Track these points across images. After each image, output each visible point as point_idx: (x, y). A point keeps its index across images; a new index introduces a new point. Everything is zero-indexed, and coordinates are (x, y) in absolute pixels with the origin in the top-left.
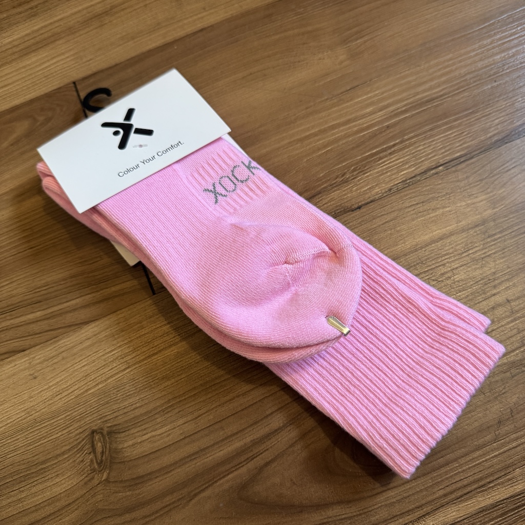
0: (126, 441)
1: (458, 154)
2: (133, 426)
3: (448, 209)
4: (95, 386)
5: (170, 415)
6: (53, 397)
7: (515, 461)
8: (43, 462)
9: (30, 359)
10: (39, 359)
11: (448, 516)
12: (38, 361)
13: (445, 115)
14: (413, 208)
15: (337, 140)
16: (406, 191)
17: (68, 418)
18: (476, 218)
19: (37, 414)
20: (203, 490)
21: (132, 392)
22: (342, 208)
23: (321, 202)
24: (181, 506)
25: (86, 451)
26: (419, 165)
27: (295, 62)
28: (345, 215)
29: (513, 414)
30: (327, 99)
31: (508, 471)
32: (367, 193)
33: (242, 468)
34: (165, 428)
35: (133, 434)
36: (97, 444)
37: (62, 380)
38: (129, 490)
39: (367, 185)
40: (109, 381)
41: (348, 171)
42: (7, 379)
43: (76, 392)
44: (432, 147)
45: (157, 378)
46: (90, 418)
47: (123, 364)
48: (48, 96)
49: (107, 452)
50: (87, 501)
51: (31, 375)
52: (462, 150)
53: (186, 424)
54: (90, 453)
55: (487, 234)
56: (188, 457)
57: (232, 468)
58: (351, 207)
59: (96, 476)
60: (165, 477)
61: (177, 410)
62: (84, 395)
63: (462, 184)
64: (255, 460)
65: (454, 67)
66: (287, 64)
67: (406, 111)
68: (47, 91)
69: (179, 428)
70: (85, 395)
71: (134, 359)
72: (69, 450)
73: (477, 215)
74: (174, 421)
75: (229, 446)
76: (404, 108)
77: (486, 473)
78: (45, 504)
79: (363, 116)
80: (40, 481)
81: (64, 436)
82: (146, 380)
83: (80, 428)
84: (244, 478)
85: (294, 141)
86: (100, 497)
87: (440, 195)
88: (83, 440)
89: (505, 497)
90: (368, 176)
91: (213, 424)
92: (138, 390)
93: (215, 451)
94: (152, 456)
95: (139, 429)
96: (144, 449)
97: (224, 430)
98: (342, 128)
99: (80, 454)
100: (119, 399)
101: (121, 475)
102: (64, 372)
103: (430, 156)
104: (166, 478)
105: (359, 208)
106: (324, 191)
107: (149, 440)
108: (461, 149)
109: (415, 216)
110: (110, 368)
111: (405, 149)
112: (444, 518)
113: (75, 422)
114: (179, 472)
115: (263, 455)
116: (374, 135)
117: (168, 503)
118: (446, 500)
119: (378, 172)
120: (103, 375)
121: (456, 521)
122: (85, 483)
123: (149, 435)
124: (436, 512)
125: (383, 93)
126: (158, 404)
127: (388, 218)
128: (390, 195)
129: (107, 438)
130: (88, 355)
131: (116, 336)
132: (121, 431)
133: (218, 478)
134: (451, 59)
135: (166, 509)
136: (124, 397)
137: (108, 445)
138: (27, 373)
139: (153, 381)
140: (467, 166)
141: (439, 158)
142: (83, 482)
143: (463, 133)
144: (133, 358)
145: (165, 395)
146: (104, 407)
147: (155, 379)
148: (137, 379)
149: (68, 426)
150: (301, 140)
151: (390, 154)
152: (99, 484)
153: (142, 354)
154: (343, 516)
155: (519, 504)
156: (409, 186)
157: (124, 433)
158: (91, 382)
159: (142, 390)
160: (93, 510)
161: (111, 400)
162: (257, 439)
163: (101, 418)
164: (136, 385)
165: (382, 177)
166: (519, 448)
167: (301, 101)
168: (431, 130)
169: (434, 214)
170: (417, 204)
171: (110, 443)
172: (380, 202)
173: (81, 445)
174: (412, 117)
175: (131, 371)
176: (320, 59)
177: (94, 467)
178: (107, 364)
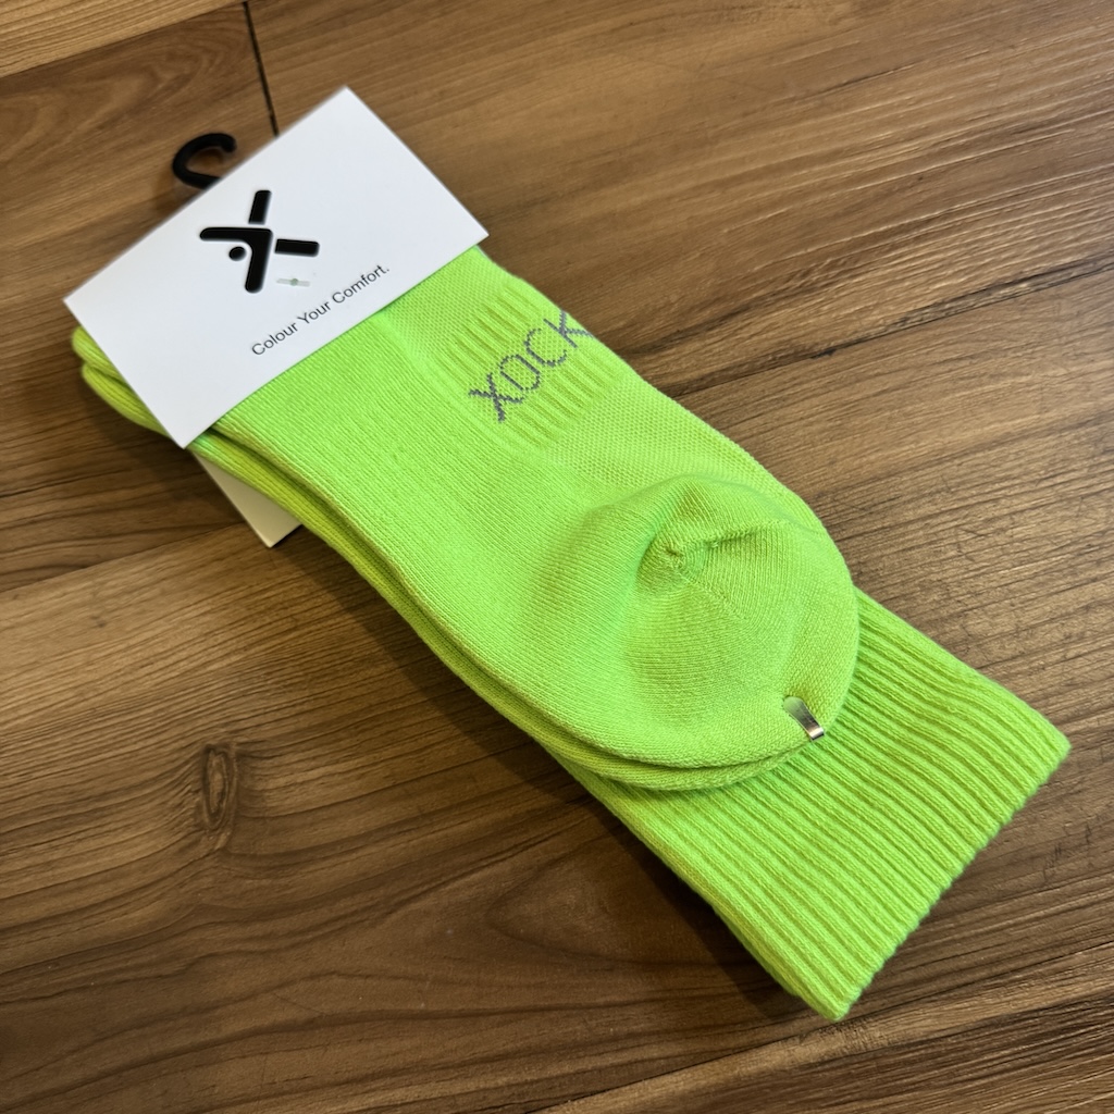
0: (272, 776)
1: (1068, 260)
2: (290, 749)
3: (1024, 379)
4: (222, 658)
5: (368, 735)
6: (135, 668)
7: (1077, 935)
8: (104, 796)
9: (94, 586)
10: (114, 587)
11: (916, 1025)
12: (111, 592)
13: (1053, 168)
14: (950, 366)
15: (803, 194)
16: (938, 327)
17: (159, 715)
18: (1084, 407)
19: (100, 698)
20: (416, 898)
21: (297, 680)
22: (791, 348)
23: (746, 329)
24: (367, 922)
25: (189, 787)
26: (977, 273)
27: (734, 8)
28: (795, 365)
29: (1090, 838)
30: (793, 100)
31: (1058, 954)
32: (852, 321)
33: (501, 864)
34: (356, 761)
35: (288, 764)
36: (213, 775)
37: (157, 636)
38: (268, 877)
39: (854, 303)
40: (253, 651)
41: (817, 266)
42: (45, 619)
43: (182, 664)
44: (1012, 236)
45: (350, 658)
46: (205, 721)
47: (285, 621)
48: (186, 27)
49: (232, 795)
50: (182, 885)
51: (94, 618)
52: (1078, 250)
53: (400, 760)
54: (197, 792)
55: (1101, 446)
56: (394, 825)
57: (481, 860)
58: (811, 348)
59: (204, 838)
60: (343, 859)
61: (384, 729)
62: (197, 674)
63: (1066, 327)
64: (529, 850)
65: (1094, 58)
66: (715, 10)
67: (965, 148)
68: (183, 18)
69: (382, 764)
70: (200, 672)
71: (308, 614)
72: (155, 780)
73: (1085, 400)
74: (374, 750)
75: (482, 816)
76: (962, 141)
77: (1012, 950)
78: (99, 878)
79: (868, 148)
80: (91, 833)
81: (149, 749)
82: (328, 658)
83: (182, 738)
84: (503, 885)
85: (705, 185)
86: (206, 881)
87: (1014, 345)
88: (186, 763)
89: (1044, 1004)
90: (859, 283)
91: (453, 768)
92: (309, 677)
93: (452, 823)
94: (324, 814)
95: (301, 756)
96: (308, 798)
97: (475, 781)
98: (817, 169)
99: (176, 791)
100: (267, 691)
101: (254, 844)
102: (161, 622)
103: (1003, 256)
104: (345, 862)
105: (830, 351)
106: (757, 306)
107: (320, 781)
108: (1076, 248)
109: (949, 385)
110: (258, 624)
111: (950, 233)
112: (907, 1027)
113: (175, 724)
114: (372, 854)
115: (548, 843)
116: (888, 193)
117: (342, 913)
118: (915, 993)
119: (884, 277)
120: (242, 638)
121: (931, 1037)
122: (182, 851)
123: (322, 771)
124: (892, 1013)
125: (920, 101)
126: (346, 711)
127: (892, 381)
128: (902, 332)
129: (235, 766)
130: (215, 592)
131: (276, 562)
132: (265, 755)
133: (451, 876)
134: (1088, 39)
135: (338, 925)
136: (279, 688)
137: (235, 779)
138: (86, 612)
139: (341, 664)
140: (1085, 287)
141: (1024, 263)
142: (175, 849)
143: (1087, 212)
144: (306, 611)
145: (363, 695)
146: (235, 702)
147: (345, 660)
148: (310, 655)
149: (159, 731)
150: (722, 185)
151: (918, 239)
152: (207, 855)
153: (325, 606)
154: (696, 993)
155: (1069, 1023)
156: (948, 316)
157: (270, 761)
158: (216, 648)
159: (318, 678)
160: (192, 905)
161: (253, 689)
162: (540, 809)
163: (226, 725)
164: (306, 666)
165: (891, 288)
166: (1090, 911)
167: (734, 98)
168: (1016, 196)
169: (991, 387)
170: (959, 359)
171: (241, 777)
172: (878, 345)
173: (181, 772)
174: (978, 161)
175: (300, 636)
176: (790, 7)
177: (202, 821)
178: (251, 616)
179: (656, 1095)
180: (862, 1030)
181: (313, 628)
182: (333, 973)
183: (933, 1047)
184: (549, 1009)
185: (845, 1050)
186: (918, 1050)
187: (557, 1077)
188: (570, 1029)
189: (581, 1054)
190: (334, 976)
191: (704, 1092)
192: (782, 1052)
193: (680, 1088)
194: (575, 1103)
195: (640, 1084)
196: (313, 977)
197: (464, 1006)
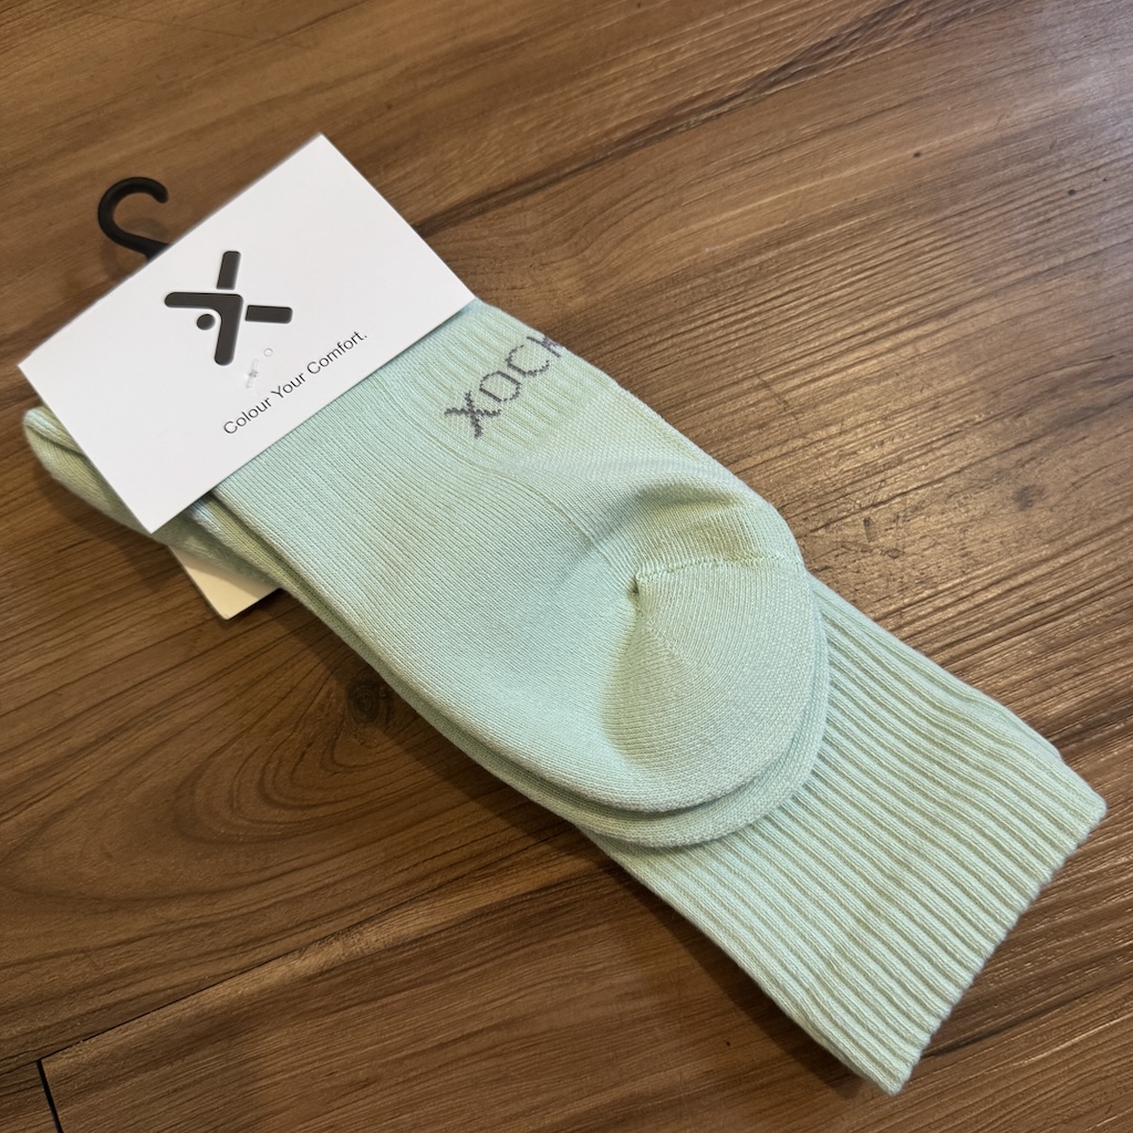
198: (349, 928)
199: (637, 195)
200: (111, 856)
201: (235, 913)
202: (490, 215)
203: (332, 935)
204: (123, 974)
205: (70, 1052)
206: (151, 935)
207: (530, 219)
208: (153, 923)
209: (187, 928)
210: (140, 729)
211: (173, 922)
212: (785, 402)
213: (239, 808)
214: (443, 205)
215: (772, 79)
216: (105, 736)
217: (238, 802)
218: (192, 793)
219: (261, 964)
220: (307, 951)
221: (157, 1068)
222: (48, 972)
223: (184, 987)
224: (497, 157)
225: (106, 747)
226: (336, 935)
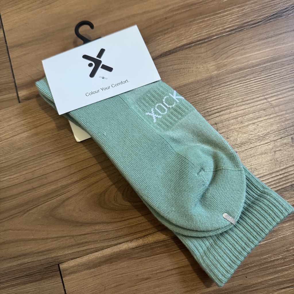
179: (93, 258)
180: (147, 238)
181: (5, 141)
182: (10, 229)
183: (165, 242)
184: (65, 237)
185: (142, 244)
186: (161, 243)
187: (67, 254)
188: (71, 242)
189: (73, 248)
190: (10, 230)
191: (105, 256)
192: (126, 245)
193: (99, 256)
194: (72, 261)
195: (89, 255)
196: (5, 231)
197: (43, 237)
198: (144, 236)
199: (232, 46)
200: (81, 211)
201: (114, 229)
202: (192, 48)
203: (140, 237)
204: (82, 243)
205: (67, 263)
206: (91, 233)
207: (203, 50)
208: (91, 230)
209: (100, 232)
210: (91, 178)
211: (97, 230)
212: (271, 104)
213: (116, 201)
214: (179, 45)
215: (270, 18)
216: (82, 179)
217: (116, 199)
218: (104, 196)
219: (120, 244)
220: (133, 241)
221: (90, 269)
222: (62, 241)
223: (99, 248)
224: (195, 33)
225: (82, 182)
226: (141, 238)
